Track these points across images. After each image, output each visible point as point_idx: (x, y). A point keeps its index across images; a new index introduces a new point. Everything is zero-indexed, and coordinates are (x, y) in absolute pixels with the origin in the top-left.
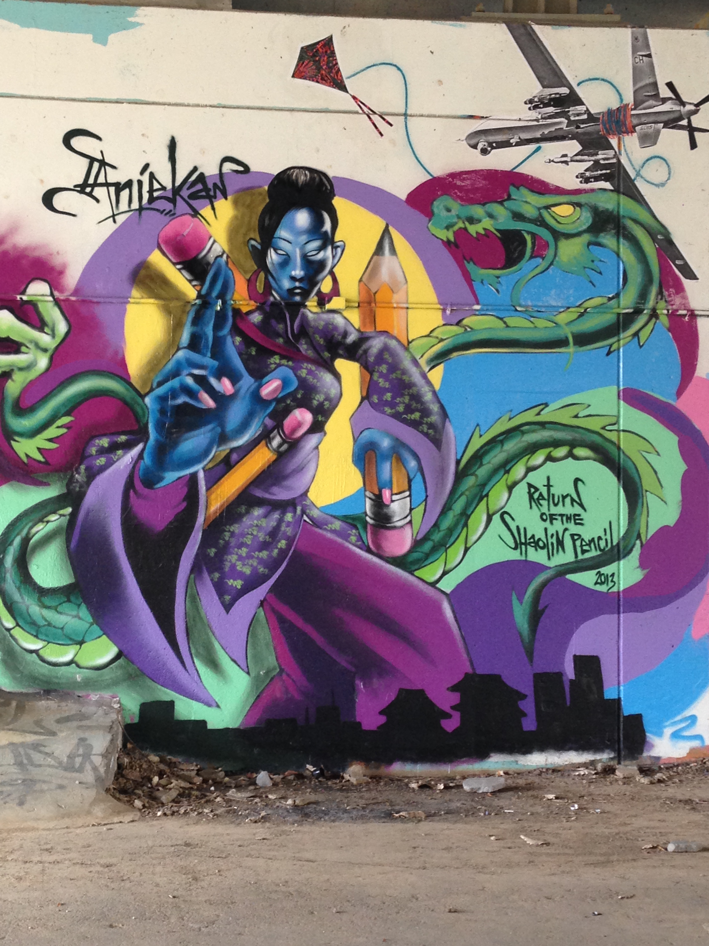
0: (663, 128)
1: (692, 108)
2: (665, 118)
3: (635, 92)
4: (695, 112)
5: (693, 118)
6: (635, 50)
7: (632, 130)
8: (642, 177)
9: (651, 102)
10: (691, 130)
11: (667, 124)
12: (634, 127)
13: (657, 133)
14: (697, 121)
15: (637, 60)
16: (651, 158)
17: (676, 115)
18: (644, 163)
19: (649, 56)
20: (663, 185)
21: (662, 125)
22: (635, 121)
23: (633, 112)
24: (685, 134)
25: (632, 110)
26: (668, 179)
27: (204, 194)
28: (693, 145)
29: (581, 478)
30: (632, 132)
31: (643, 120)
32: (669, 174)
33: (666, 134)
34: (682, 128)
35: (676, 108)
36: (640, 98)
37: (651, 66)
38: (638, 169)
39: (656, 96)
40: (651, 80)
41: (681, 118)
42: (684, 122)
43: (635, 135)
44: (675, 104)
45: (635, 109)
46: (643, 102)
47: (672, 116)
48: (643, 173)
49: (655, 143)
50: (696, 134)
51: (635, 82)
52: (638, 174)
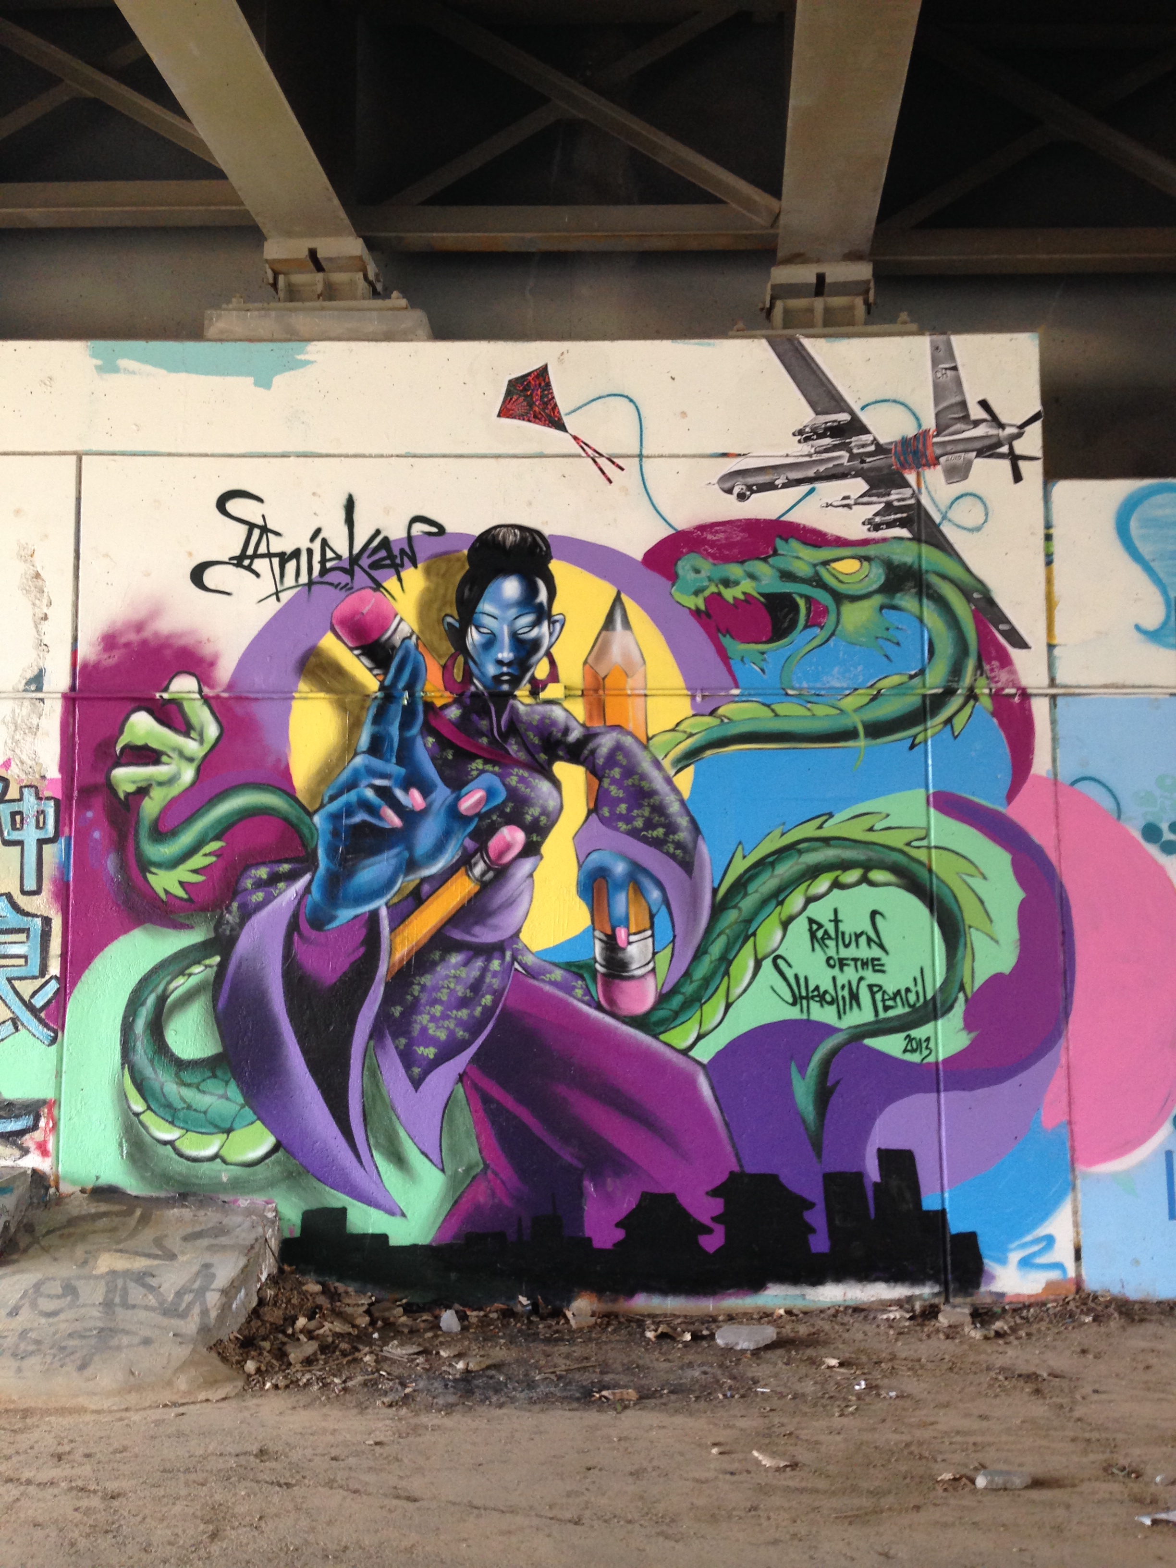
0: (977, 456)
1: (1014, 430)
2: (978, 445)
3: (937, 415)
4: (1019, 435)
5: (1016, 443)
6: (935, 362)
7: (936, 462)
8: (950, 520)
9: (959, 426)
10: (1014, 459)
11: (980, 453)
12: (937, 458)
13: (969, 465)
14: (1020, 447)
15: (939, 375)
16: (962, 496)
17: (994, 440)
18: (952, 503)
19: (955, 368)
20: (978, 529)
21: (974, 454)
22: (938, 451)
23: (936, 440)
24: (1006, 464)
25: (934, 437)
26: (985, 521)
27: (388, 562)
28: (1017, 477)
29: (881, 910)
30: (935, 465)
31: (949, 448)
32: (987, 514)
33: (980, 465)
34: (1002, 456)
35: (993, 431)
36: (943, 422)
37: (958, 383)
38: (943, 509)
39: (966, 418)
40: (958, 399)
41: (1000, 444)
42: (1005, 449)
43: (939, 468)
44: (991, 427)
45: (937, 435)
46: (948, 427)
47: (987, 442)
48: (950, 515)
49: (965, 477)
50: (1022, 464)
51: (936, 404)
52: (944, 517)
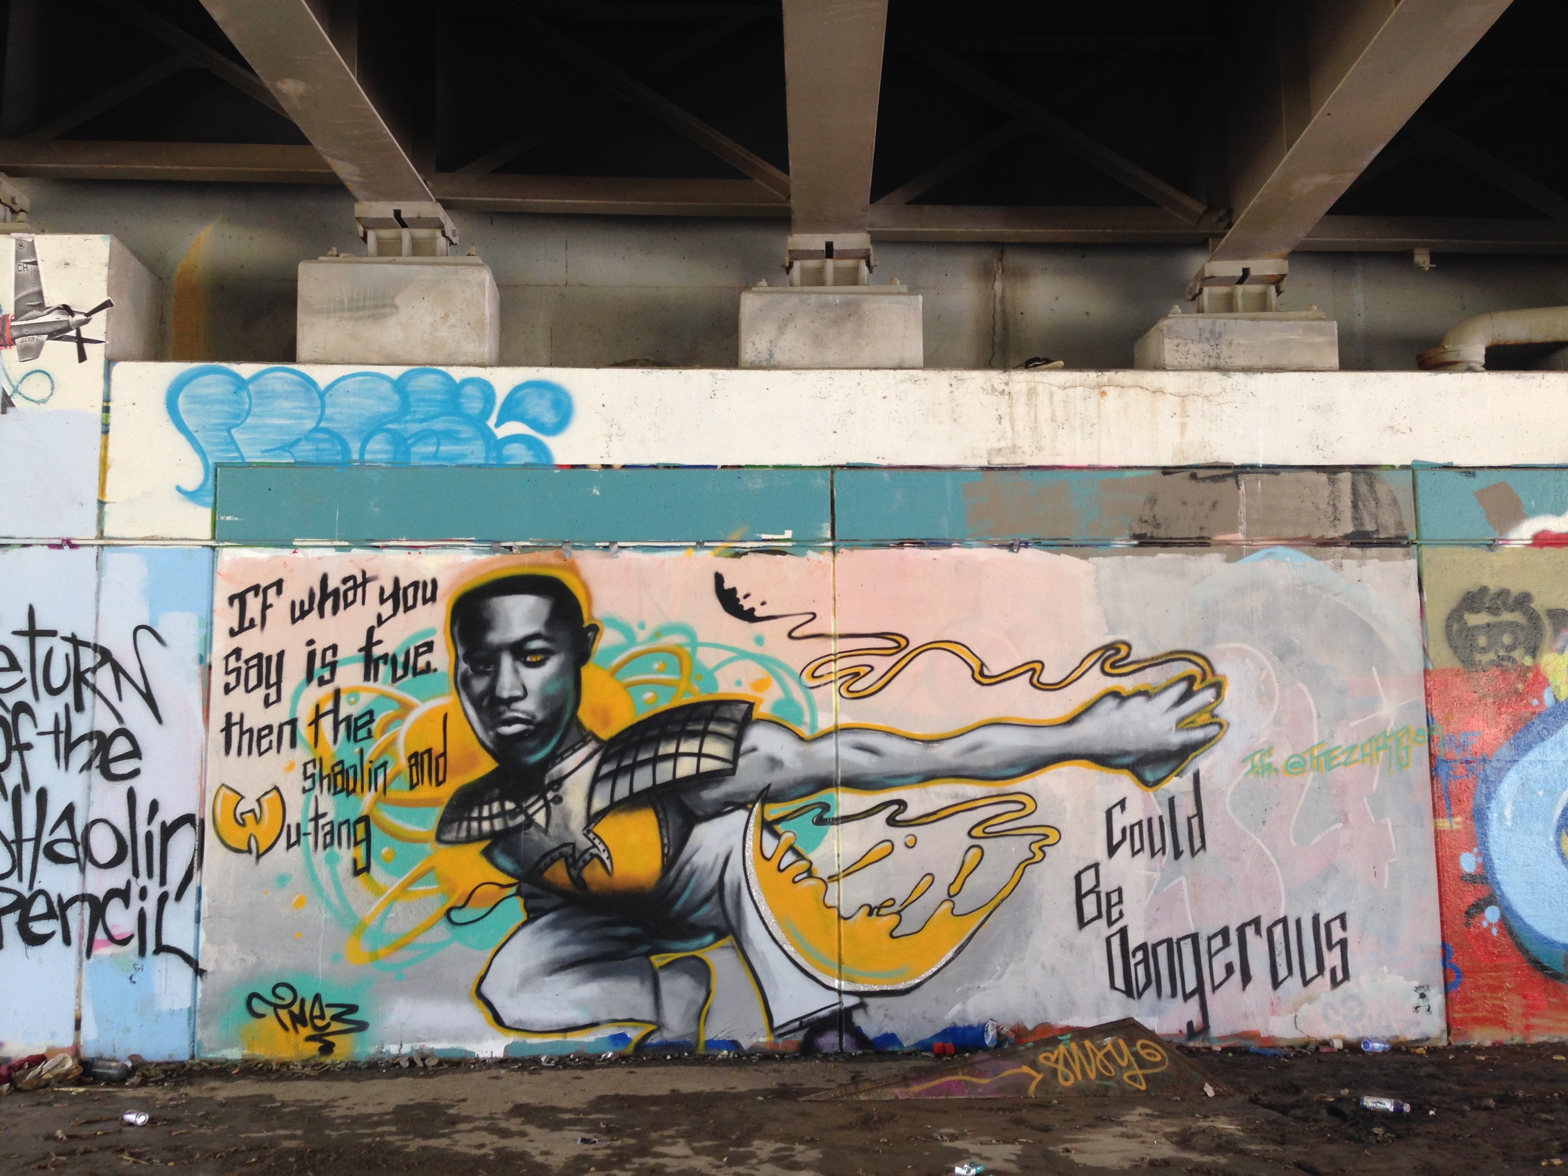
0: (48, 339)
1: (83, 317)
2: (49, 329)
3: (17, 303)
4: (86, 322)
6: (19, 257)
7: (11, 342)
8: (20, 394)
9: (35, 312)
10: (80, 341)
11: (52, 336)
12: (13, 340)
13: (41, 346)
14: (86, 332)
15: (21, 268)
16: (32, 373)
17: (64, 325)
18: (23, 379)
19: (35, 263)
20: (44, 401)
21: (46, 336)
22: (15, 333)
23: (13, 324)
24: (73, 346)
25: (12, 321)
26: (51, 395)
28: (82, 357)
30: (11, 345)
31: (25, 331)
32: (53, 389)
33: (52, 347)
34: (70, 339)
35: (64, 318)
36: (22, 307)
37: (37, 274)
38: (15, 384)
39: (41, 305)
40: (36, 289)
41: (69, 329)
42: (73, 333)
43: (14, 348)
44: (63, 314)
45: (15, 320)
46: (26, 312)
47: (59, 327)
48: (21, 389)
49: (37, 356)
50: (87, 346)
51: (18, 291)
52: (16, 390)
